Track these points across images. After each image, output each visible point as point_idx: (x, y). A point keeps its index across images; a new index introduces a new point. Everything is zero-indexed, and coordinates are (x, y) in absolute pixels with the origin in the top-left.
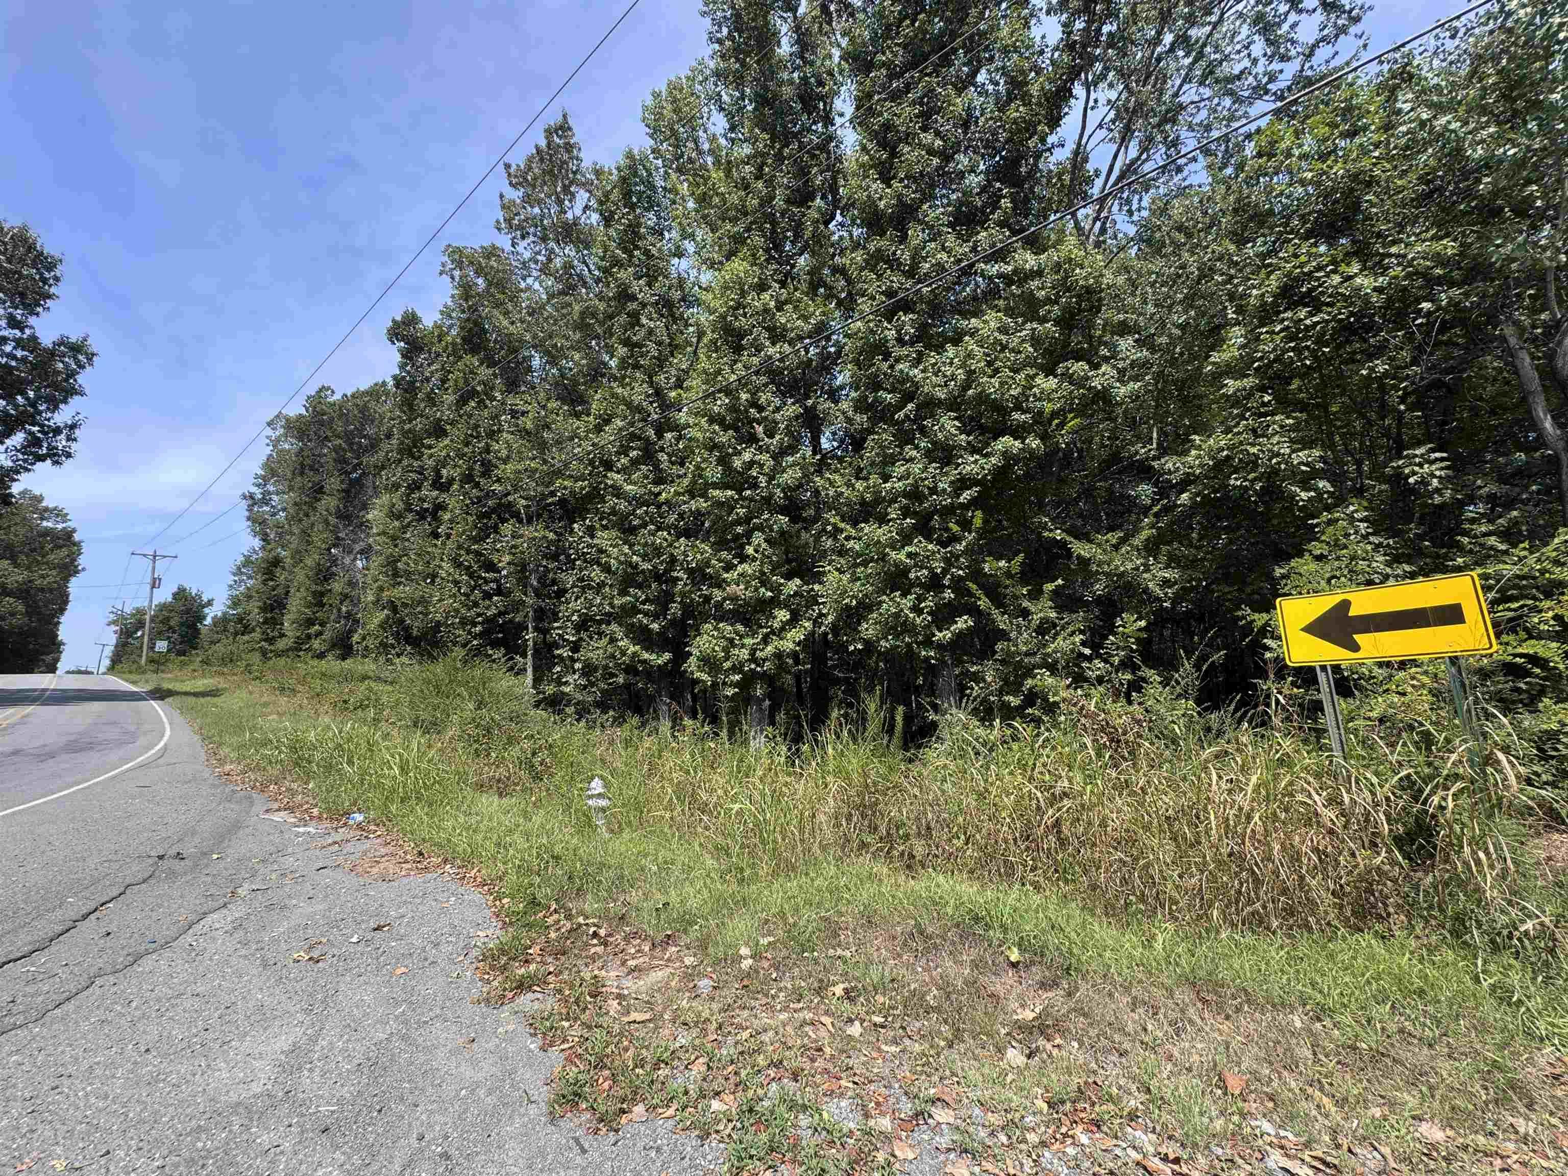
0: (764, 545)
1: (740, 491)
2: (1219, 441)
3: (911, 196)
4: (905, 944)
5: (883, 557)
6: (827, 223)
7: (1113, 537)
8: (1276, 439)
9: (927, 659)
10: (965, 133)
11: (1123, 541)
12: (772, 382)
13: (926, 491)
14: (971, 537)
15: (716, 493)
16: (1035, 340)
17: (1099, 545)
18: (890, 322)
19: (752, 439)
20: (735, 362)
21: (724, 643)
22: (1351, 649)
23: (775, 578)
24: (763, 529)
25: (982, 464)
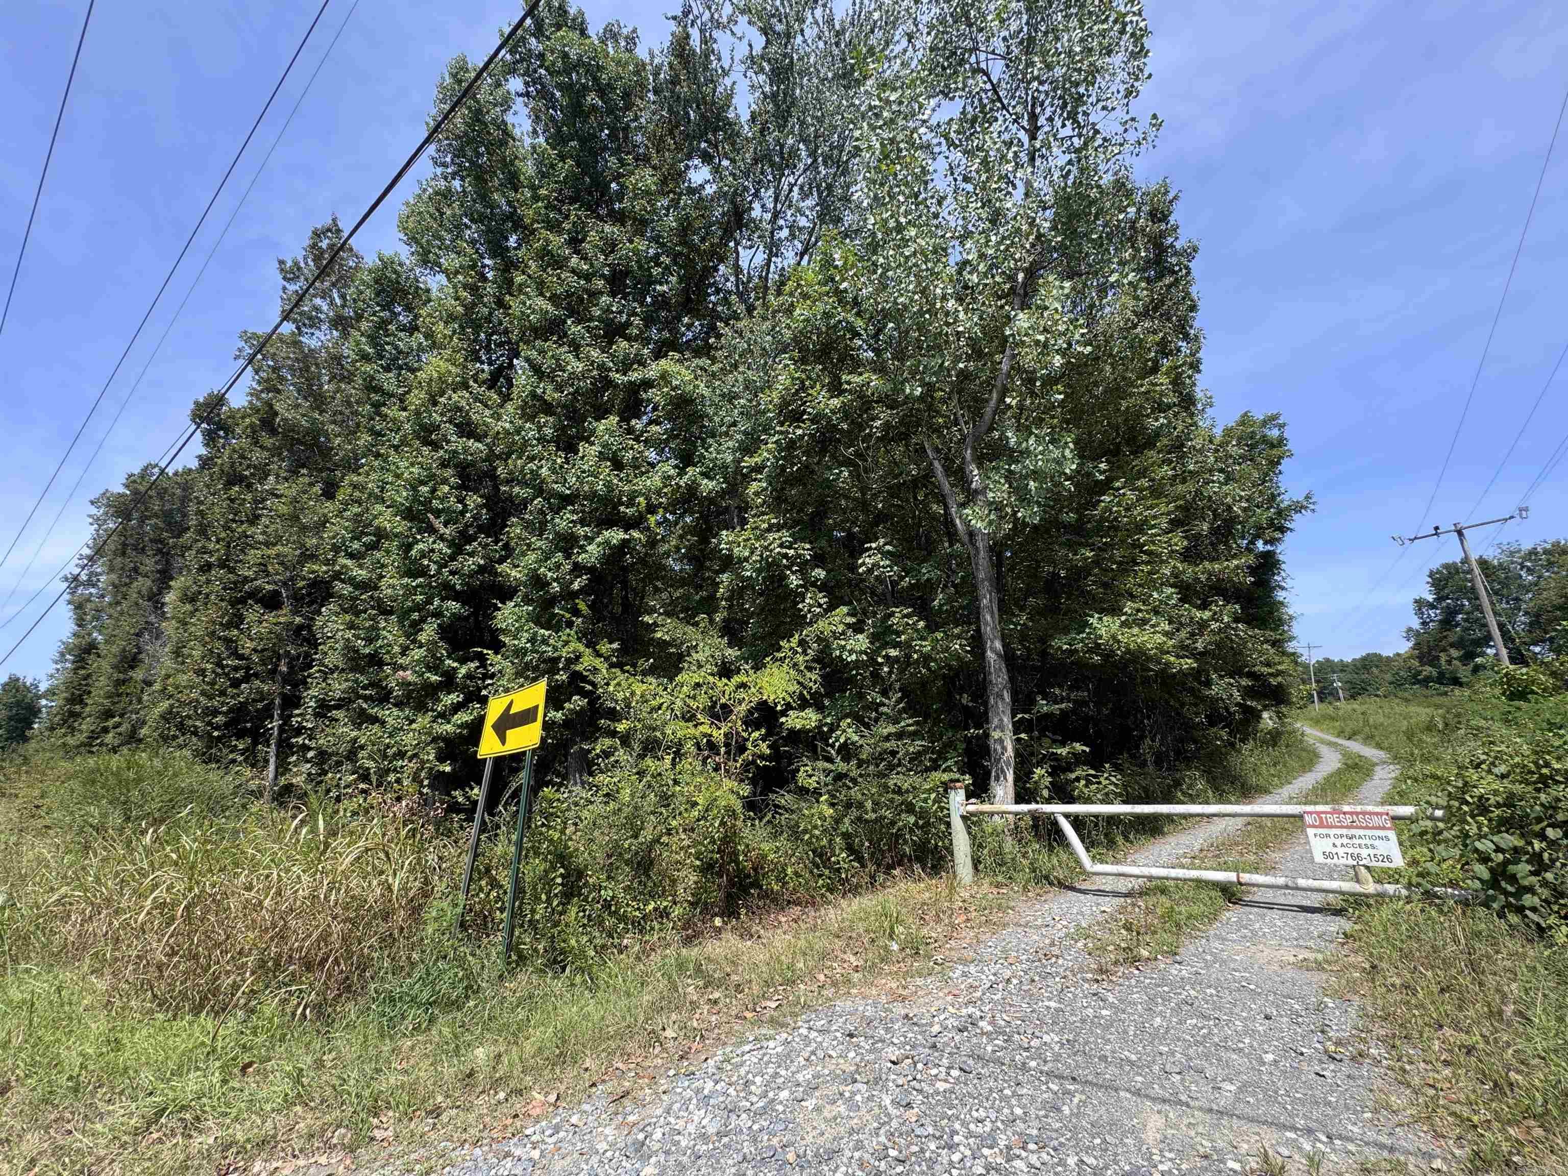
22: (503, 743)
23: (447, 662)
24: (437, 614)
25: (592, 553)
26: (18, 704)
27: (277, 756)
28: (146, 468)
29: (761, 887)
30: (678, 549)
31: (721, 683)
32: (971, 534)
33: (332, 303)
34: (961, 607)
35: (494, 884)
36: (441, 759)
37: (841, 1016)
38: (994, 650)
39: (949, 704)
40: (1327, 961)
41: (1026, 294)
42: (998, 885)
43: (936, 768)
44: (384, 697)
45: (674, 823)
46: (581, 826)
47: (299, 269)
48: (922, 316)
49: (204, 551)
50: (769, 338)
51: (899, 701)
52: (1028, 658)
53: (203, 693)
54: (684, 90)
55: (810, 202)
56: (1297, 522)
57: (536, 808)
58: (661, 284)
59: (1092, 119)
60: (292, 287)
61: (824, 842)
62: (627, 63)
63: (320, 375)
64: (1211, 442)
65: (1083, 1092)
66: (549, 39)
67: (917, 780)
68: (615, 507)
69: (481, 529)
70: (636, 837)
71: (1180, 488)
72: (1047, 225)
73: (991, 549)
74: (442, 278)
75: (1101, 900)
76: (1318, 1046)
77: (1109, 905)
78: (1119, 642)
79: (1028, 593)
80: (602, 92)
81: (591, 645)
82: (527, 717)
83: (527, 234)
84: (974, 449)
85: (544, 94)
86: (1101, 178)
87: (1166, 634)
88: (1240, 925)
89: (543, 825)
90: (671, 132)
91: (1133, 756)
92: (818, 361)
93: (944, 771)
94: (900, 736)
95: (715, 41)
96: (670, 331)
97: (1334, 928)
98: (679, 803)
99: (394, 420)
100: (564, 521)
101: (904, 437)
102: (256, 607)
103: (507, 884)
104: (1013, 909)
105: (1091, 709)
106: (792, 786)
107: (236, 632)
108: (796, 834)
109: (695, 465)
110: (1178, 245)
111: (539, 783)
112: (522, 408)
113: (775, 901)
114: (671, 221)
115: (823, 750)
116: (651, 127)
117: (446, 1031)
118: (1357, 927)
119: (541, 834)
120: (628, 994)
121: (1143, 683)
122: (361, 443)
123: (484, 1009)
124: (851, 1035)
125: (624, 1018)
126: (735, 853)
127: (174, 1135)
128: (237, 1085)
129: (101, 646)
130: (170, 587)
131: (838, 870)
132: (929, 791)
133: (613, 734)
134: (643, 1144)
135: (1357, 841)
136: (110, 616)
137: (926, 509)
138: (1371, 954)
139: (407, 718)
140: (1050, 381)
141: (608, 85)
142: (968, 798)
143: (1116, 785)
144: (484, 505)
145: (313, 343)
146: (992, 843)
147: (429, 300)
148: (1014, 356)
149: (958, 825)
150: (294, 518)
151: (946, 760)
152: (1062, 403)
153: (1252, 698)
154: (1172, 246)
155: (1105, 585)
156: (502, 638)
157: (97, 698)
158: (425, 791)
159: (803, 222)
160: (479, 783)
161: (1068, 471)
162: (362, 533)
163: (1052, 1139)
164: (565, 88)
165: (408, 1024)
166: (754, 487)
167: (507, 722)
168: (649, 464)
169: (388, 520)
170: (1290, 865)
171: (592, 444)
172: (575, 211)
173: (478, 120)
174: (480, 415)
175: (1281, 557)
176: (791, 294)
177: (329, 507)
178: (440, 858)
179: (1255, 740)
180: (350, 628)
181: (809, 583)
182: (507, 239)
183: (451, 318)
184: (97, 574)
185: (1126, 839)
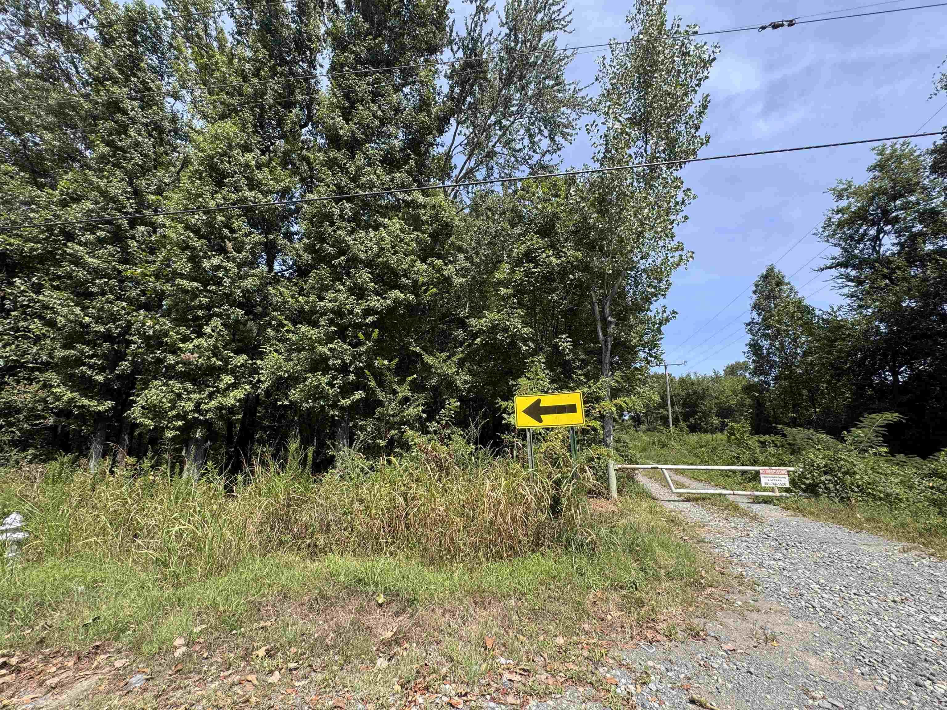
0: (220, 327)
1: (205, 285)
2: (495, 316)
3: (360, 135)
4: (311, 607)
5: (312, 349)
6: (302, 127)
7: (445, 355)
8: (516, 320)
9: (333, 416)
10: (396, 115)
11: (449, 358)
12: (245, 215)
13: (346, 312)
14: (370, 344)
15: (184, 282)
16: (418, 242)
17: (437, 358)
18: (337, 204)
19: (222, 250)
20: (216, 192)
21: (171, 396)
22: (540, 421)
23: (226, 352)
25: (382, 303)
32: (606, 342)
135: (776, 479)
149: (612, 474)
167: (539, 411)
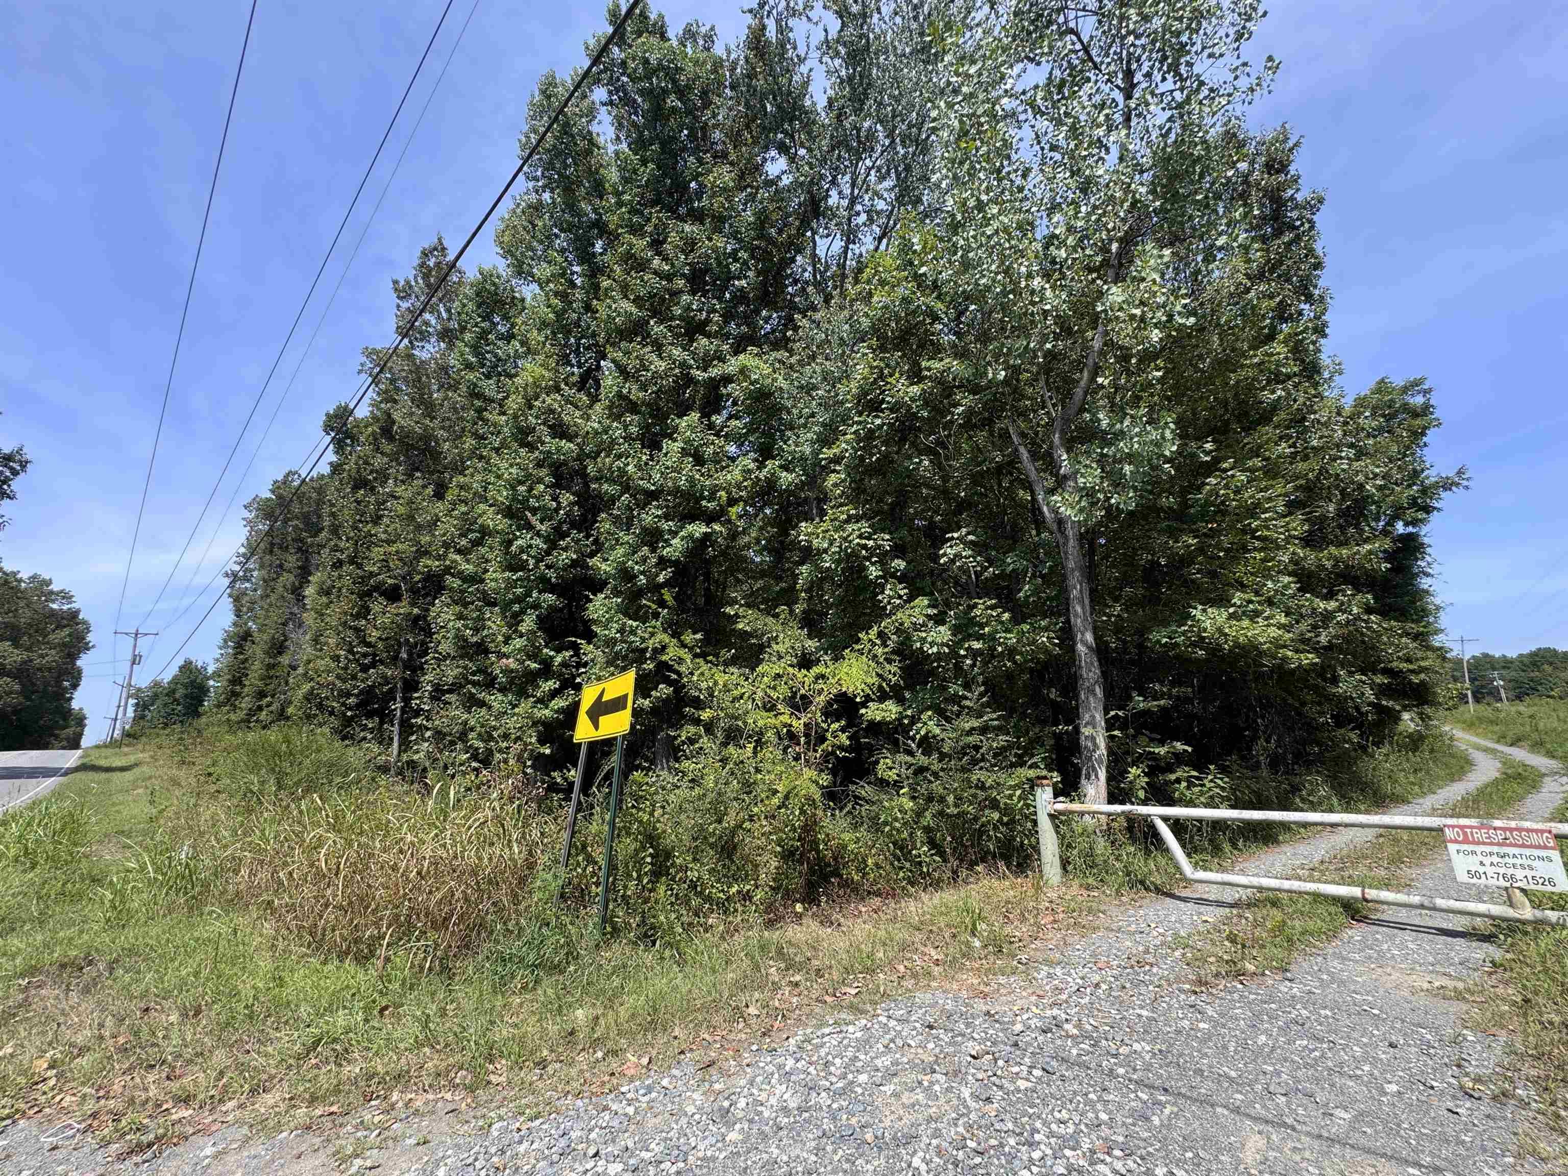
14: (663, 612)
22: (596, 727)
23: (545, 650)
24: (536, 606)
25: (675, 547)
26: (193, 682)
27: (400, 735)
28: (288, 474)
29: (841, 876)
30: (758, 541)
31: (801, 674)
32: (1061, 522)
33: (439, 317)
34: (1048, 598)
35: (590, 860)
36: (542, 742)
37: (920, 1008)
38: (1085, 643)
39: (1036, 699)
40: (1468, 990)
41: (1121, 265)
42: (1088, 888)
43: (1022, 764)
44: (490, 683)
45: (756, 810)
46: (668, 809)
47: (411, 287)
48: (1006, 296)
49: (336, 549)
50: (847, 327)
51: (982, 695)
52: (1125, 651)
53: (338, 677)
54: (760, 83)
55: (888, 183)
56: (1446, 500)
57: (627, 790)
58: (739, 279)
59: (1197, 69)
60: (405, 305)
61: (905, 835)
62: (704, 62)
63: (429, 385)
64: (1339, 414)
65: (1174, 1104)
66: (630, 46)
67: (1002, 776)
68: (698, 500)
69: (573, 525)
70: (720, 821)
71: (1301, 466)
72: (1143, 190)
73: (1081, 537)
74: (535, 287)
75: (1203, 909)
76: (1452, 1080)
77: (1212, 915)
78: (1226, 635)
79: (1125, 581)
80: (682, 93)
81: (676, 635)
82: (617, 705)
83: (612, 238)
84: (1063, 432)
85: (627, 101)
86: (1207, 132)
87: (1280, 626)
88: (1365, 945)
89: (634, 806)
90: (748, 126)
91: (1243, 758)
92: (897, 348)
93: (1030, 767)
94: (984, 730)
95: (791, 30)
96: (748, 325)
97: (1480, 955)
98: (761, 791)
99: (495, 425)
100: (650, 516)
101: (988, 422)
102: (380, 599)
103: (602, 861)
104: (1104, 912)
105: (1196, 707)
106: (872, 778)
107: (364, 622)
108: (876, 826)
109: (774, 458)
110: (1299, 197)
111: (629, 767)
112: (610, 408)
113: (855, 890)
114: (749, 216)
115: (904, 744)
116: (729, 123)
117: (550, 991)
118: (1509, 956)
119: (632, 815)
120: (714, 971)
121: (1256, 680)
122: (466, 446)
123: (583, 973)
124: (931, 1027)
125: (710, 993)
126: (816, 842)
127: (328, 1063)
128: (376, 1025)
129: (256, 634)
130: (309, 582)
131: (920, 863)
132: (1014, 788)
133: (697, 722)
134: (728, 1112)
135: (1511, 861)
136: (262, 608)
137: (1012, 498)
138: (1525, 987)
139: (510, 703)
140: (1148, 357)
141: (686, 86)
142: (1055, 796)
143: (1223, 789)
144: (576, 503)
145: (425, 356)
146: (1082, 844)
147: (524, 309)
148: (1106, 333)
149: (1045, 824)
150: (411, 518)
151: (1032, 756)
152: (1161, 380)
153: (1390, 698)
154: (1292, 198)
155: (1213, 574)
156: (594, 628)
157: (253, 679)
158: (529, 771)
159: (881, 205)
160: (575, 765)
161: (1167, 453)
162: (469, 530)
163: (1140, 1148)
164: (645, 93)
165: (517, 983)
166: (833, 478)
167: (600, 709)
168: (729, 458)
169: (492, 519)
170: (1430, 883)
171: (675, 440)
172: (656, 214)
173: (566, 133)
174: (571, 416)
175: (1426, 540)
176: (869, 282)
177: (440, 507)
178: (542, 834)
179: (1391, 743)
180: (459, 619)
181: (888, 574)
182: (593, 245)
183: (544, 324)
184: (251, 570)
185: (1234, 846)
